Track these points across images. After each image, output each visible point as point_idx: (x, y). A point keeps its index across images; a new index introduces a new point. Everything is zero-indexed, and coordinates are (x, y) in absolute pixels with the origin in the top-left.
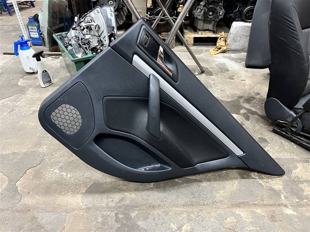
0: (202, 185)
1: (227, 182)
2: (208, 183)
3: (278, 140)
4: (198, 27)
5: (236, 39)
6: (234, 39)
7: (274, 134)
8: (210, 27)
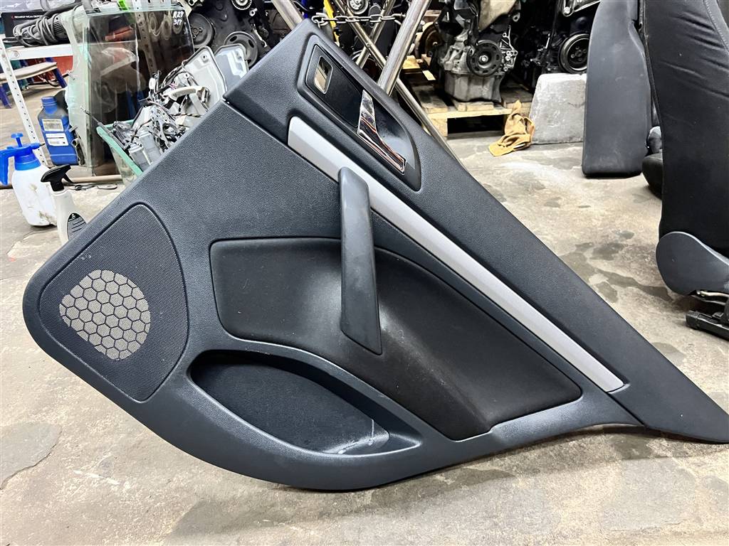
0: (514, 485)
1: (584, 473)
2: (532, 480)
3: (706, 345)
4: (456, 95)
5: (552, 114)
6: (546, 116)
7: (691, 330)
8: (485, 91)
